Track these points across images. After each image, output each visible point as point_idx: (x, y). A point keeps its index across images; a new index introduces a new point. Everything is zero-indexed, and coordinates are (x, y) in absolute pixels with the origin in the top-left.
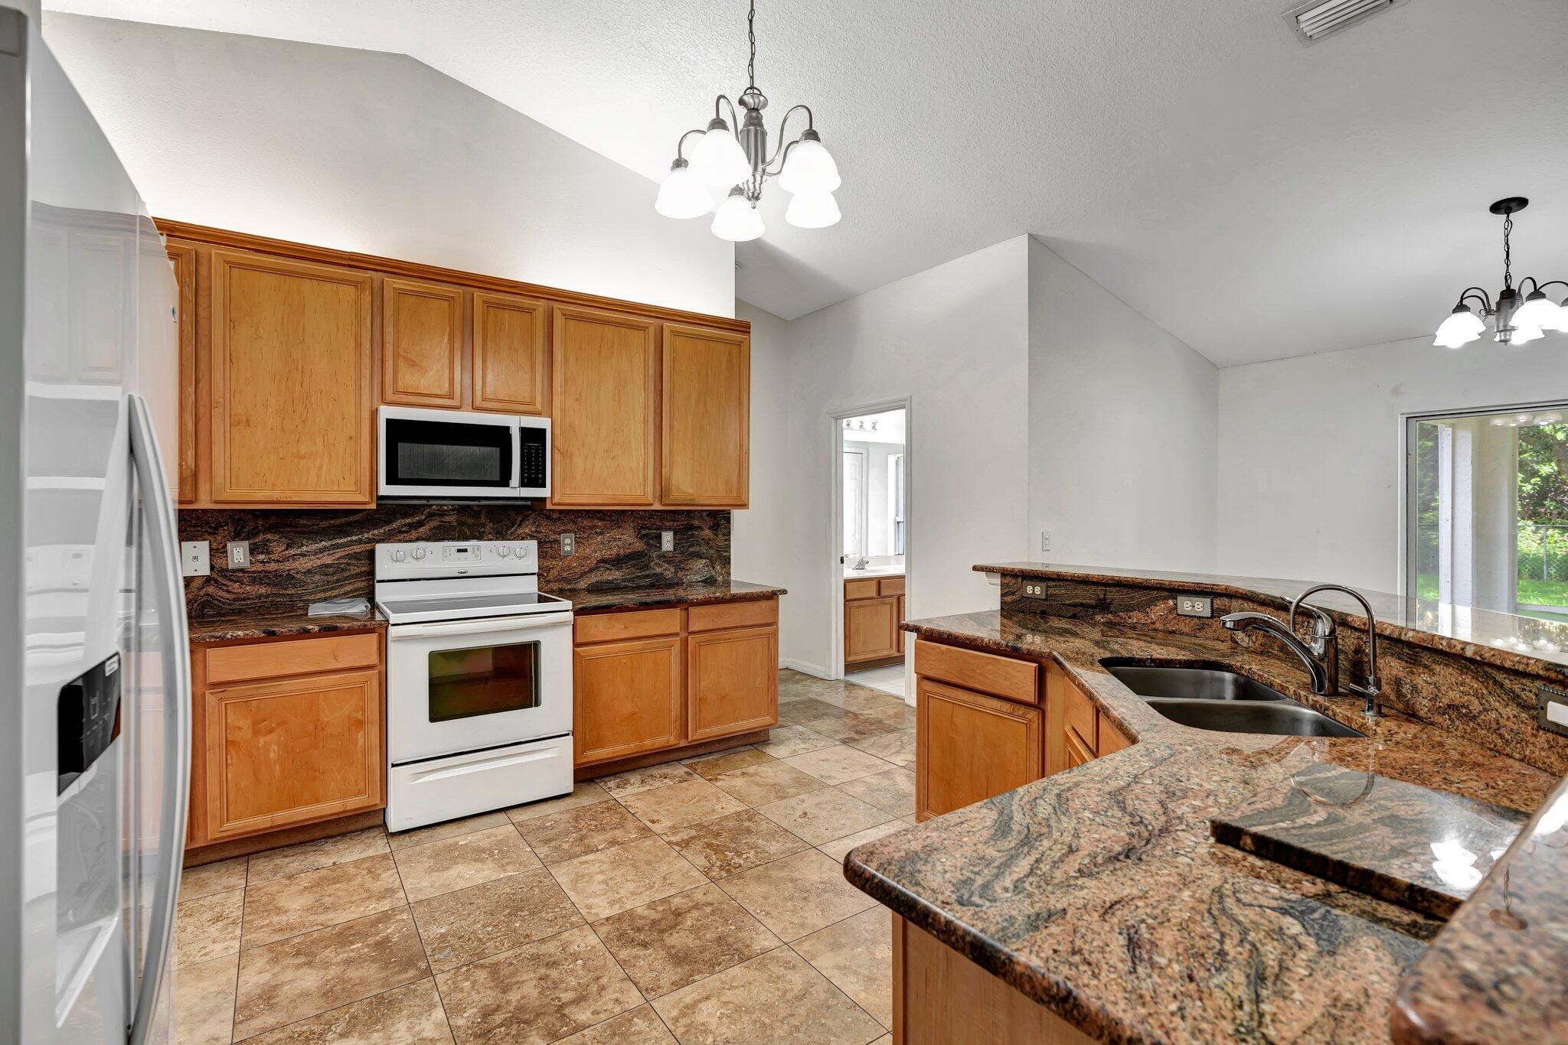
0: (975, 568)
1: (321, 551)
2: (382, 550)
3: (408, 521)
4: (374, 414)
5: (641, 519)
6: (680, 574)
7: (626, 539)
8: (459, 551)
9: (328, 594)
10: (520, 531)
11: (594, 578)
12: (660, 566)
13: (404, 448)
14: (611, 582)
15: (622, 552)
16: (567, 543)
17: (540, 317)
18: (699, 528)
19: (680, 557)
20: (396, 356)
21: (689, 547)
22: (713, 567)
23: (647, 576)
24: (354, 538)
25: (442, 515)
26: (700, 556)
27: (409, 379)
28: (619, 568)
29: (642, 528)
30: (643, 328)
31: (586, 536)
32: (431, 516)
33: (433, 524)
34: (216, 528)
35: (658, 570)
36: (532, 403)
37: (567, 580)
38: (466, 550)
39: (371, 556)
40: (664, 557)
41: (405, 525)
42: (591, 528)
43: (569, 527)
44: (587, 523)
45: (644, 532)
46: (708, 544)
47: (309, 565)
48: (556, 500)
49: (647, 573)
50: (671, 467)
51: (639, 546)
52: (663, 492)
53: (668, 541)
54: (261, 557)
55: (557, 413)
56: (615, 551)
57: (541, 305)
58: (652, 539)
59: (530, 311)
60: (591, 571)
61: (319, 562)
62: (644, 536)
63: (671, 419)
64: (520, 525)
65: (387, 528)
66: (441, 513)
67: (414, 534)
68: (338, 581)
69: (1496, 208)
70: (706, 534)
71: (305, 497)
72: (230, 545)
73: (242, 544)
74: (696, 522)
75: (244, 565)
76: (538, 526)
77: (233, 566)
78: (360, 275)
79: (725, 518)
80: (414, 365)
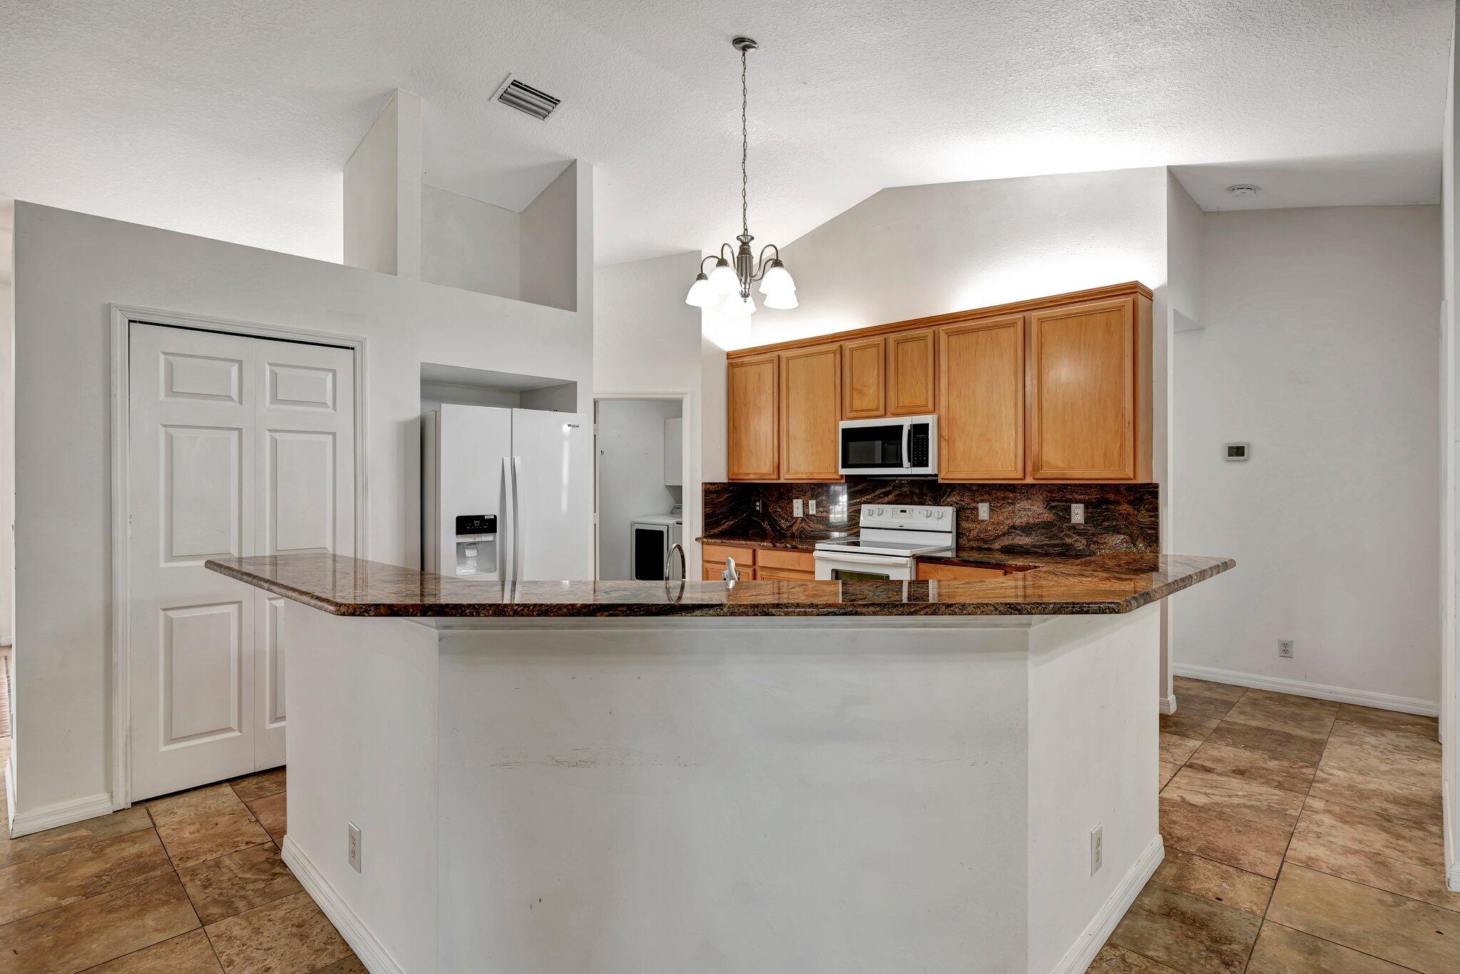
0: (1226, 565)
2: (864, 509)
3: (883, 490)
4: (836, 425)
5: (1051, 492)
6: (1093, 547)
7: (1032, 510)
8: (902, 511)
10: (949, 500)
11: (1007, 541)
12: (1069, 536)
13: (852, 445)
14: (1021, 546)
15: (1031, 521)
16: (984, 511)
17: (928, 340)
18: (1116, 502)
19: (1092, 530)
20: (852, 389)
21: (1103, 521)
22: (1134, 545)
23: (1056, 545)
25: (901, 487)
26: (1116, 531)
28: (1028, 535)
29: (1050, 500)
30: (1012, 324)
31: (999, 505)
32: (895, 487)
33: (897, 492)
34: (805, 493)
35: (1069, 541)
36: (926, 405)
37: (985, 542)
38: (905, 511)
39: (859, 512)
40: (1075, 528)
41: (881, 493)
42: (1004, 499)
43: (985, 497)
44: (1000, 494)
45: (1053, 504)
46: (1127, 519)
48: (944, 476)
49: (1056, 542)
50: (1040, 444)
51: (1047, 516)
52: (1035, 467)
53: (1078, 514)
54: (821, 509)
55: (939, 412)
56: (1024, 520)
57: (928, 332)
58: (1061, 510)
59: (923, 338)
60: (1004, 535)
62: (1052, 508)
63: (1040, 401)
64: (949, 495)
65: (873, 495)
66: (901, 486)
67: (886, 499)
70: (1125, 508)
71: (815, 476)
72: (810, 502)
73: (814, 502)
74: (1111, 497)
75: (814, 513)
76: (963, 496)
77: (811, 513)
78: (835, 346)
79: (1149, 493)
80: (861, 393)
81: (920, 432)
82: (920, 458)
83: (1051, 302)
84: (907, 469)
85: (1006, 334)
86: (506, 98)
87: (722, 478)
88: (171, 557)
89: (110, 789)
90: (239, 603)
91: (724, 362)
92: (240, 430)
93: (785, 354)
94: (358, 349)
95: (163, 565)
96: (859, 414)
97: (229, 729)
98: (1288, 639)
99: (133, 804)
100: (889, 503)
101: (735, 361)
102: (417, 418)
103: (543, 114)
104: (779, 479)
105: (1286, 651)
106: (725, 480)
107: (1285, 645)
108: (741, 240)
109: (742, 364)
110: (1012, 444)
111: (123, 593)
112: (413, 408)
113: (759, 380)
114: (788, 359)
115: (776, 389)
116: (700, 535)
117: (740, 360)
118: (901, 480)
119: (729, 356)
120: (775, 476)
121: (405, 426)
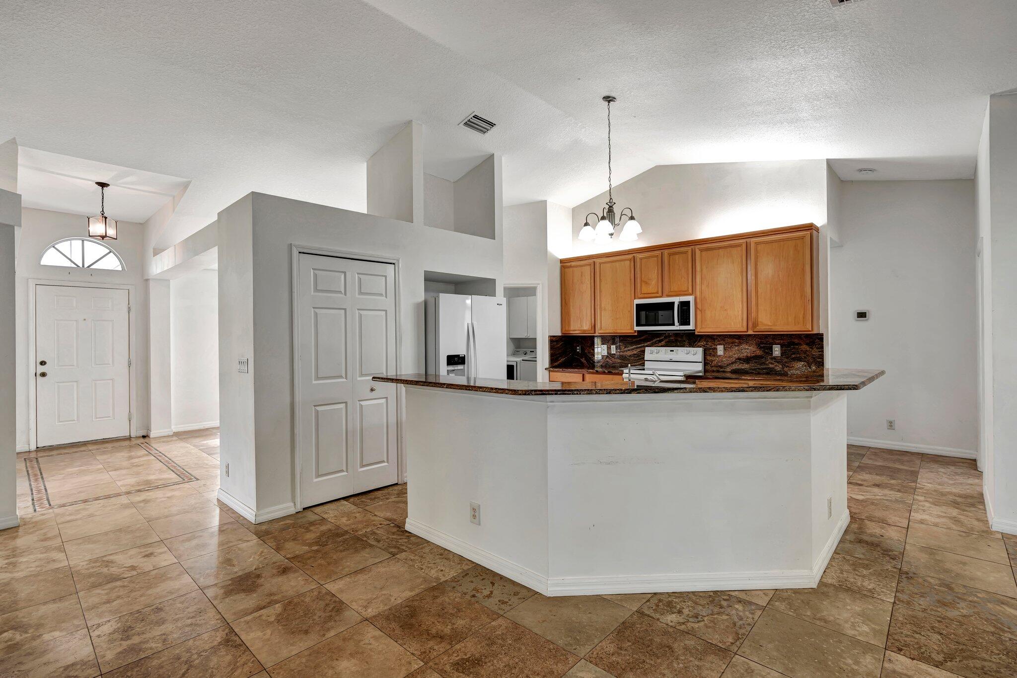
1: (632, 349)
2: (648, 350)
3: (658, 339)
4: (630, 302)
5: (760, 339)
6: (786, 369)
7: (748, 350)
8: (671, 351)
9: (634, 364)
10: (699, 344)
11: (735, 367)
12: (772, 364)
13: (643, 313)
14: (743, 370)
15: (749, 355)
16: (720, 350)
17: (689, 254)
18: (799, 344)
19: (786, 360)
20: (641, 281)
21: (792, 355)
22: (810, 367)
23: (764, 369)
24: (640, 345)
25: (669, 337)
26: (800, 360)
27: (645, 289)
28: (748, 363)
29: (760, 343)
30: (740, 245)
31: (729, 346)
32: (665, 338)
34: (608, 341)
35: (771, 366)
36: (686, 290)
37: (721, 367)
38: (673, 351)
39: (644, 352)
40: (775, 359)
41: (657, 341)
42: (732, 343)
43: (721, 342)
44: (730, 340)
45: (762, 346)
46: (805, 353)
47: (630, 354)
48: (698, 330)
49: (764, 367)
50: (757, 311)
51: (759, 352)
52: (754, 325)
53: (777, 351)
54: (619, 350)
56: (745, 354)
57: (689, 249)
58: (767, 349)
59: (686, 252)
60: (732, 363)
61: (633, 353)
62: (761, 348)
64: (699, 341)
66: (669, 336)
67: (660, 344)
68: (638, 360)
70: (804, 347)
71: (618, 331)
72: (612, 346)
73: (614, 346)
74: (796, 341)
75: (615, 352)
76: (707, 342)
77: (612, 353)
78: (631, 256)
79: (819, 339)
80: (646, 283)
81: (685, 305)
82: (685, 320)
83: (762, 233)
84: (677, 327)
85: (734, 251)
86: (468, 124)
87: (558, 333)
88: (318, 378)
89: (293, 500)
90: (346, 403)
91: (559, 265)
92: (345, 309)
93: (598, 261)
94: (396, 264)
95: (314, 382)
96: (646, 295)
97: (342, 471)
98: (891, 419)
99: (304, 509)
100: (661, 346)
101: (565, 265)
102: (422, 302)
103: (484, 131)
104: (595, 333)
105: (891, 426)
106: (559, 334)
107: (891, 422)
108: (608, 205)
109: (571, 267)
110: (740, 312)
111: (298, 398)
112: (421, 296)
113: (582, 276)
114: (600, 264)
115: (592, 281)
116: (547, 366)
117: (569, 264)
118: (669, 333)
119: (562, 261)
120: (593, 332)
121: (418, 305)
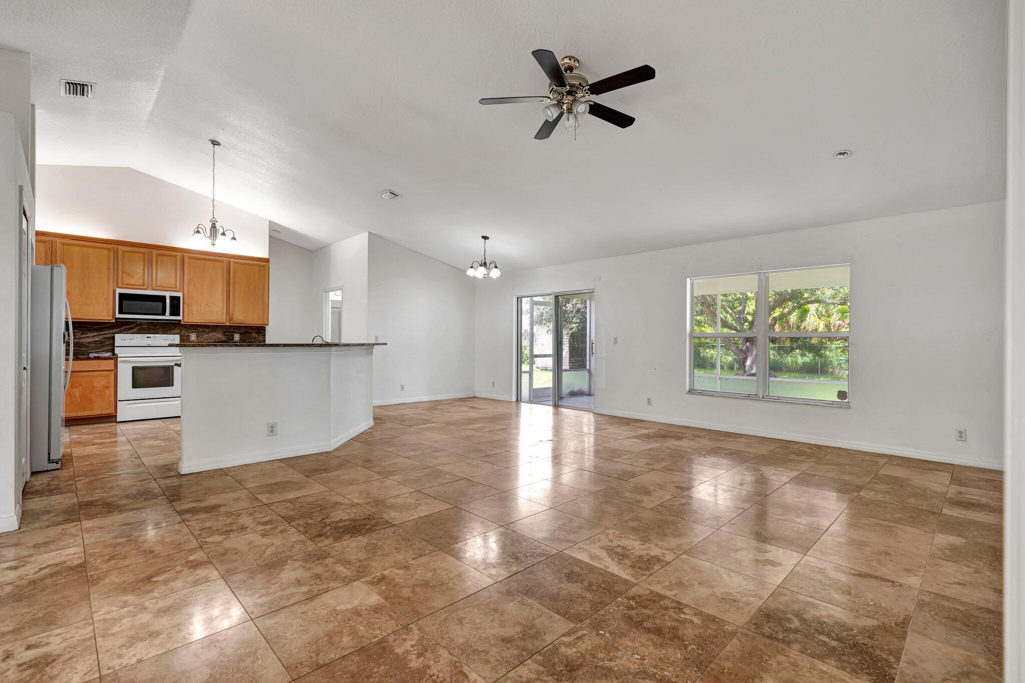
1: (95, 336)
2: (117, 336)
4: (114, 291)
5: (226, 329)
8: (148, 337)
9: (97, 350)
10: (173, 332)
13: (125, 302)
16: (193, 337)
17: (179, 258)
18: (252, 333)
20: (123, 272)
21: (247, 340)
24: (107, 332)
25: (142, 325)
27: (127, 280)
29: (226, 332)
30: (222, 261)
31: (201, 334)
32: (137, 325)
33: (138, 328)
36: (176, 287)
38: (150, 337)
39: (113, 338)
40: (236, 343)
42: (203, 331)
43: (194, 331)
44: (202, 330)
46: (256, 339)
47: (90, 340)
48: (185, 321)
50: (234, 309)
51: (224, 338)
52: (231, 319)
53: (237, 337)
55: (186, 291)
56: (214, 340)
58: (230, 336)
61: (93, 340)
62: (227, 335)
63: (234, 294)
64: (173, 329)
65: (119, 329)
67: (130, 331)
68: (101, 346)
69: (483, 237)
70: (254, 335)
74: (250, 331)
76: (181, 330)
78: (110, 247)
79: (262, 330)
80: (129, 275)
81: (175, 301)
82: (175, 310)
83: (239, 257)
84: (168, 317)
85: (219, 265)
93: (59, 241)
96: (126, 286)
100: (131, 333)
108: (212, 223)
110: (221, 309)
118: (141, 322)
